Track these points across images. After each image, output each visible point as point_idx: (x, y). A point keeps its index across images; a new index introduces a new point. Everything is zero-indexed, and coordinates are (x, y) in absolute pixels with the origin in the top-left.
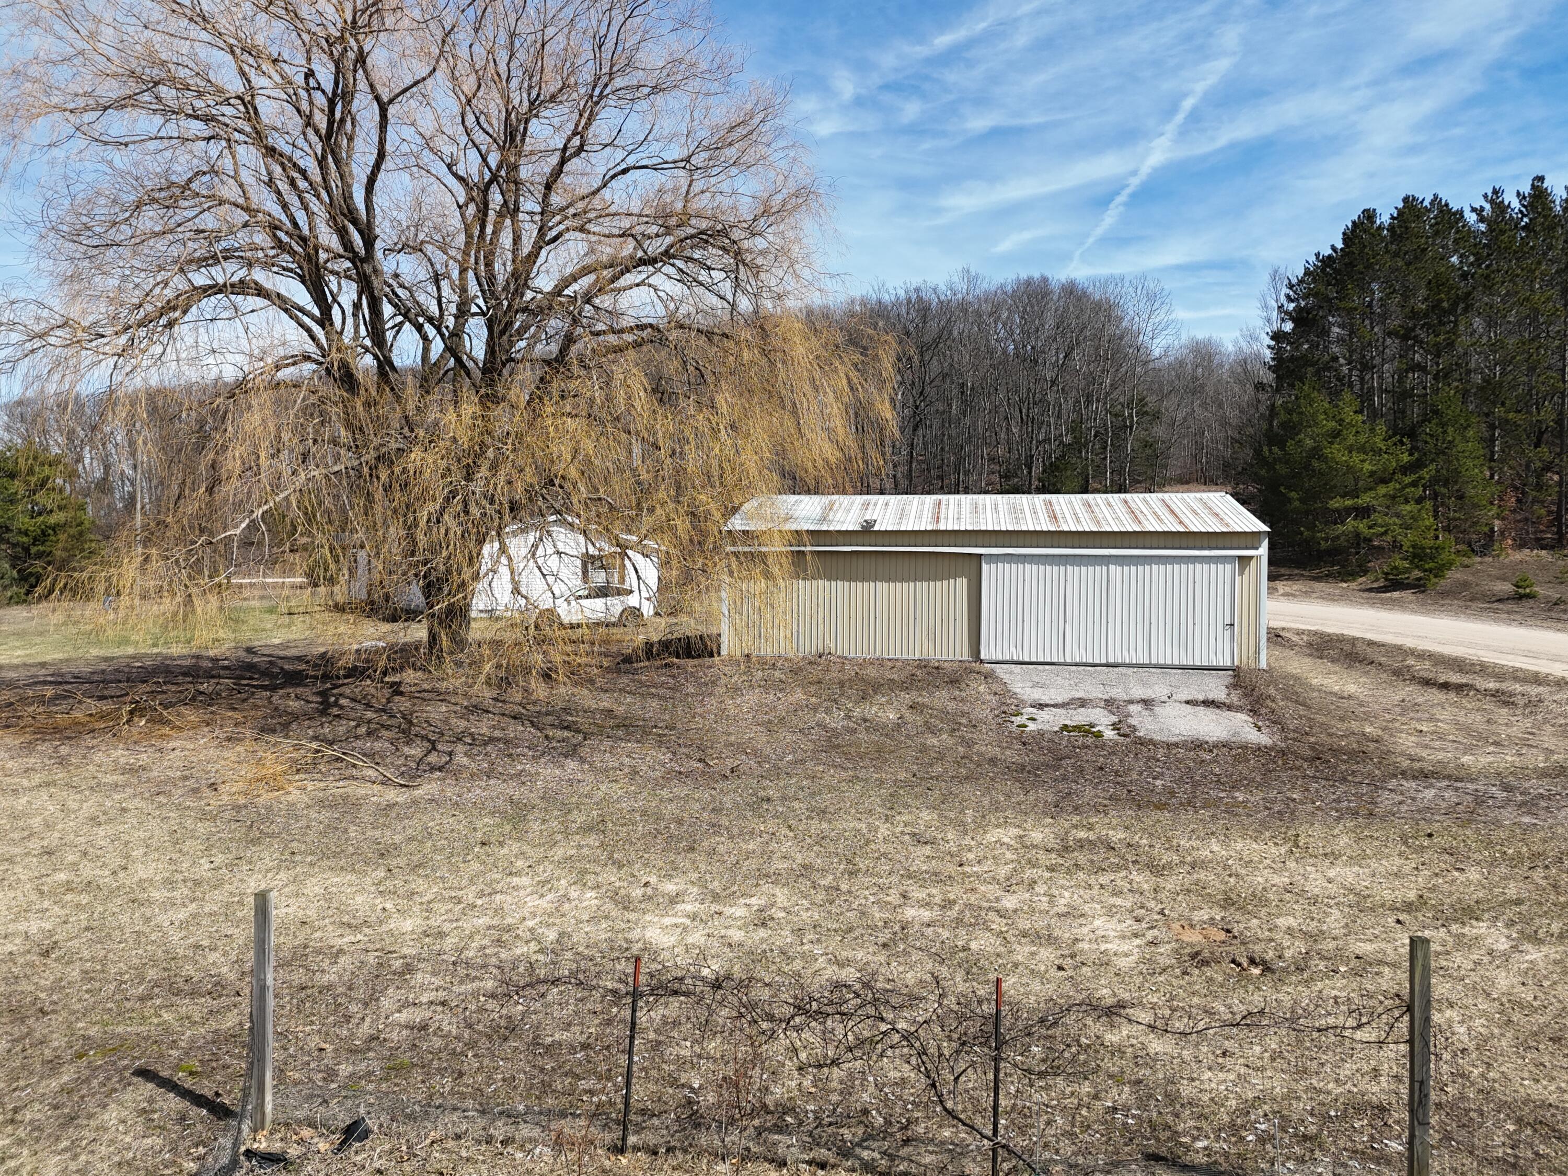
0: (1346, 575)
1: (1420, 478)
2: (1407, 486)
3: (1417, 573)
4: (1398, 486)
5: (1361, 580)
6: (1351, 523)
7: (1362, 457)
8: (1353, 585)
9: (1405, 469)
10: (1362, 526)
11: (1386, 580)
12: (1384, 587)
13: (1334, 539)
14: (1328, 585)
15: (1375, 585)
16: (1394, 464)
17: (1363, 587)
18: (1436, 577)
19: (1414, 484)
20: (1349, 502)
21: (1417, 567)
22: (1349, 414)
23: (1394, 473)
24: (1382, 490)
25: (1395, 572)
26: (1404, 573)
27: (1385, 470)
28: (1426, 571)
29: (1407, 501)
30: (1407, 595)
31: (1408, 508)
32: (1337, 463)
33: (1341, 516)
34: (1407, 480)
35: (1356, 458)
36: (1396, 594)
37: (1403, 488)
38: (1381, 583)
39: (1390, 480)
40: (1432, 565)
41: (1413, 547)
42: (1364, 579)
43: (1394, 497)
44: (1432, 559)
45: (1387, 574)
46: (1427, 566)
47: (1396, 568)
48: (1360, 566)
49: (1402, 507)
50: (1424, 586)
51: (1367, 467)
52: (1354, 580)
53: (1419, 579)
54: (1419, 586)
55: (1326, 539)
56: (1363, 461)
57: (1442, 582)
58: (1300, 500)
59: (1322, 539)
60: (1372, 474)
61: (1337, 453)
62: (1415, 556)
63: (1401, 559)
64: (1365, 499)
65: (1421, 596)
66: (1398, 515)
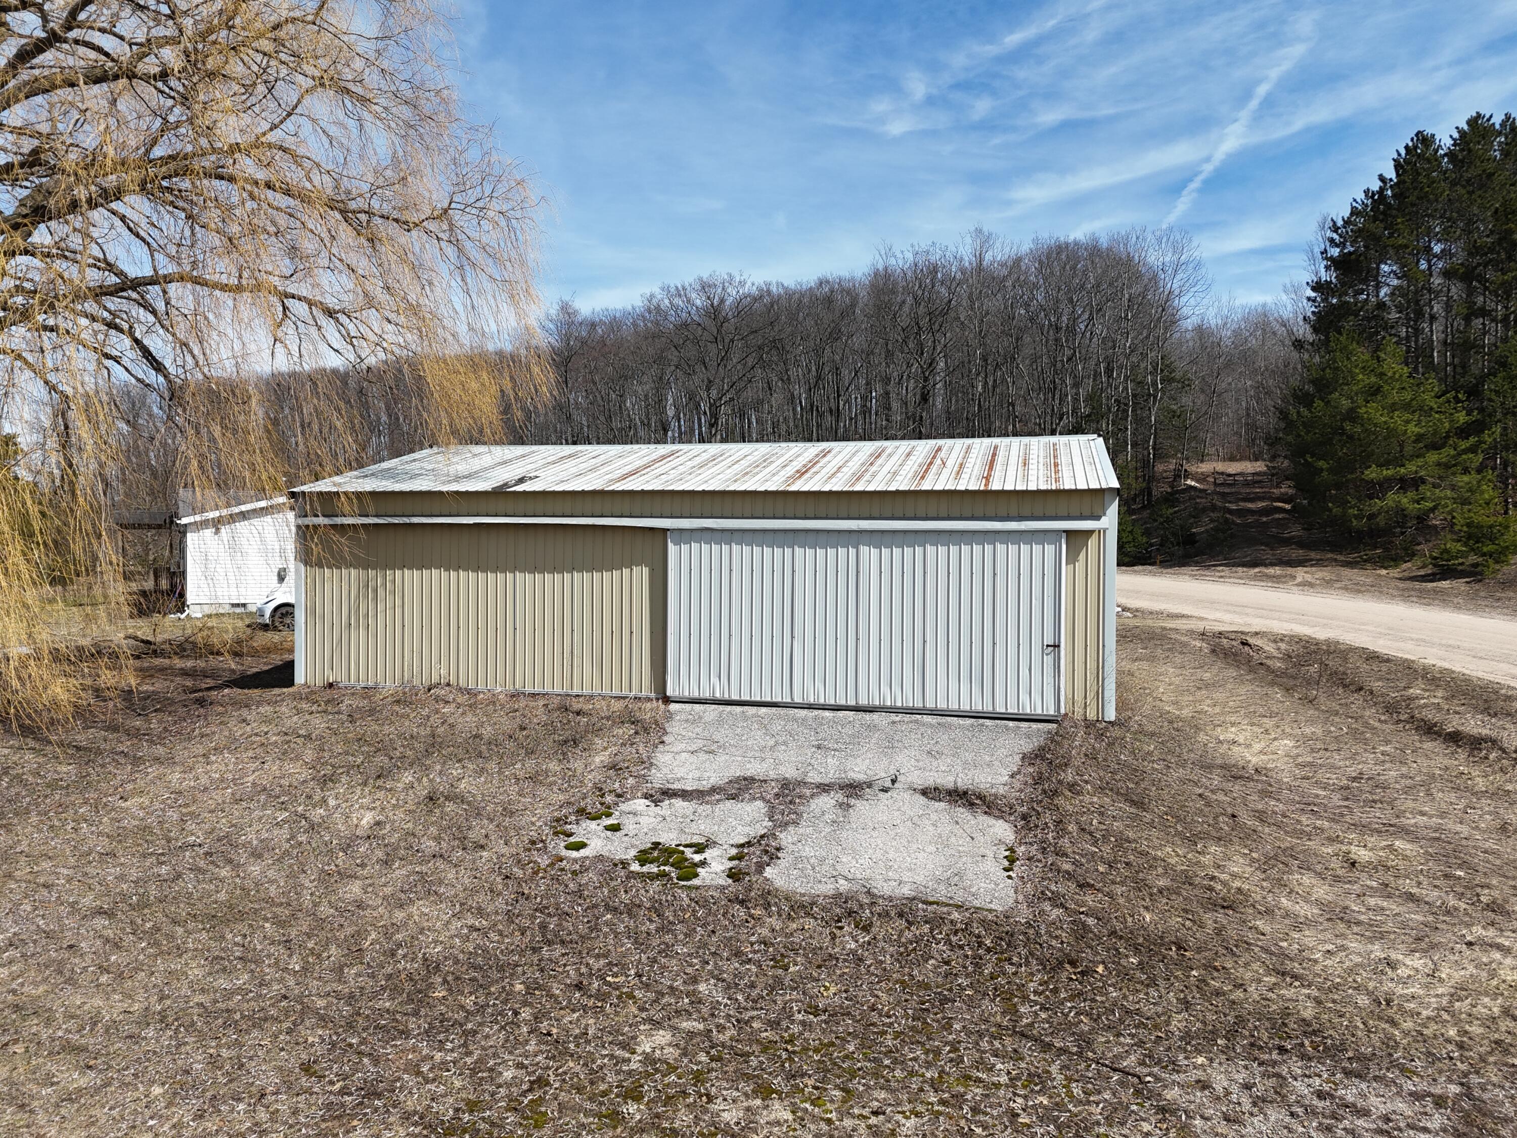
0: (1389, 560)
1: (1480, 442)
2: (1465, 451)
3: (1473, 558)
4: (1452, 452)
5: (1405, 566)
6: (1392, 498)
7: (1407, 416)
8: (1395, 573)
9: (1463, 432)
10: (1406, 500)
11: (1435, 565)
12: (1433, 574)
13: (1372, 517)
14: (1362, 572)
15: (1422, 573)
16: (1447, 425)
17: (1406, 574)
18: (1497, 562)
19: (1473, 450)
20: (1388, 472)
21: (1473, 550)
22: (1394, 366)
23: (1447, 437)
24: (1433, 457)
25: (1446, 556)
26: (1457, 558)
27: (1435, 432)
28: (1484, 555)
29: (1466, 471)
30: (1460, 584)
31: (1466, 478)
32: (1375, 425)
33: (1381, 487)
34: (1464, 445)
35: (1398, 419)
36: (1445, 584)
37: (1459, 455)
38: (1429, 570)
39: (1443, 446)
40: (1491, 548)
41: (1468, 525)
42: (1409, 565)
43: (1447, 466)
44: (1493, 539)
45: (1435, 558)
46: (1485, 549)
47: (1446, 551)
48: (1406, 549)
49: (1459, 478)
50: (1481, 573)
51: (1413, 429)
52: (1396, 566)
53: (1475, 565)
54: (1474, 574)
55: (1358, 517)
56: (1408, 422)
57: (1505, 569)
58: (1331, 470)
59: (1356, 517)
60: (1419, 438)
61: (1374, 412)
62: (1469, 537)
63: (1453, 540)
64: (1410, 468)
65: (1477, 586)
66: (1453, 488)
